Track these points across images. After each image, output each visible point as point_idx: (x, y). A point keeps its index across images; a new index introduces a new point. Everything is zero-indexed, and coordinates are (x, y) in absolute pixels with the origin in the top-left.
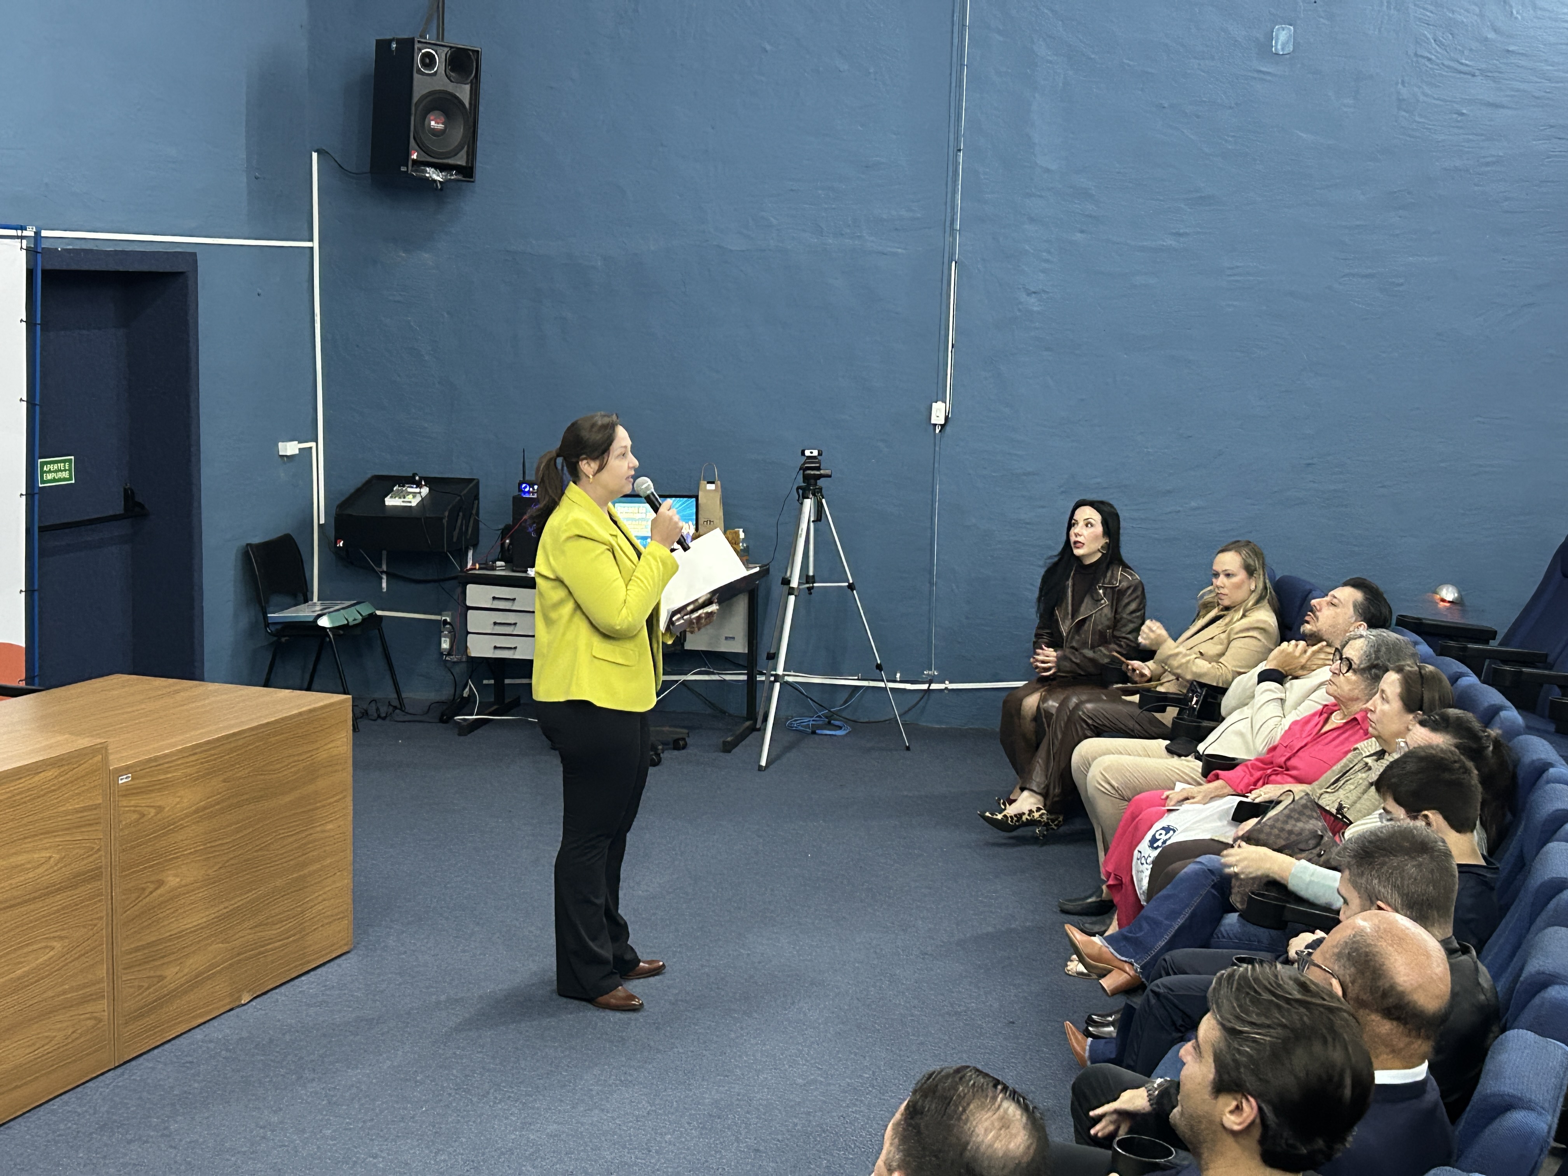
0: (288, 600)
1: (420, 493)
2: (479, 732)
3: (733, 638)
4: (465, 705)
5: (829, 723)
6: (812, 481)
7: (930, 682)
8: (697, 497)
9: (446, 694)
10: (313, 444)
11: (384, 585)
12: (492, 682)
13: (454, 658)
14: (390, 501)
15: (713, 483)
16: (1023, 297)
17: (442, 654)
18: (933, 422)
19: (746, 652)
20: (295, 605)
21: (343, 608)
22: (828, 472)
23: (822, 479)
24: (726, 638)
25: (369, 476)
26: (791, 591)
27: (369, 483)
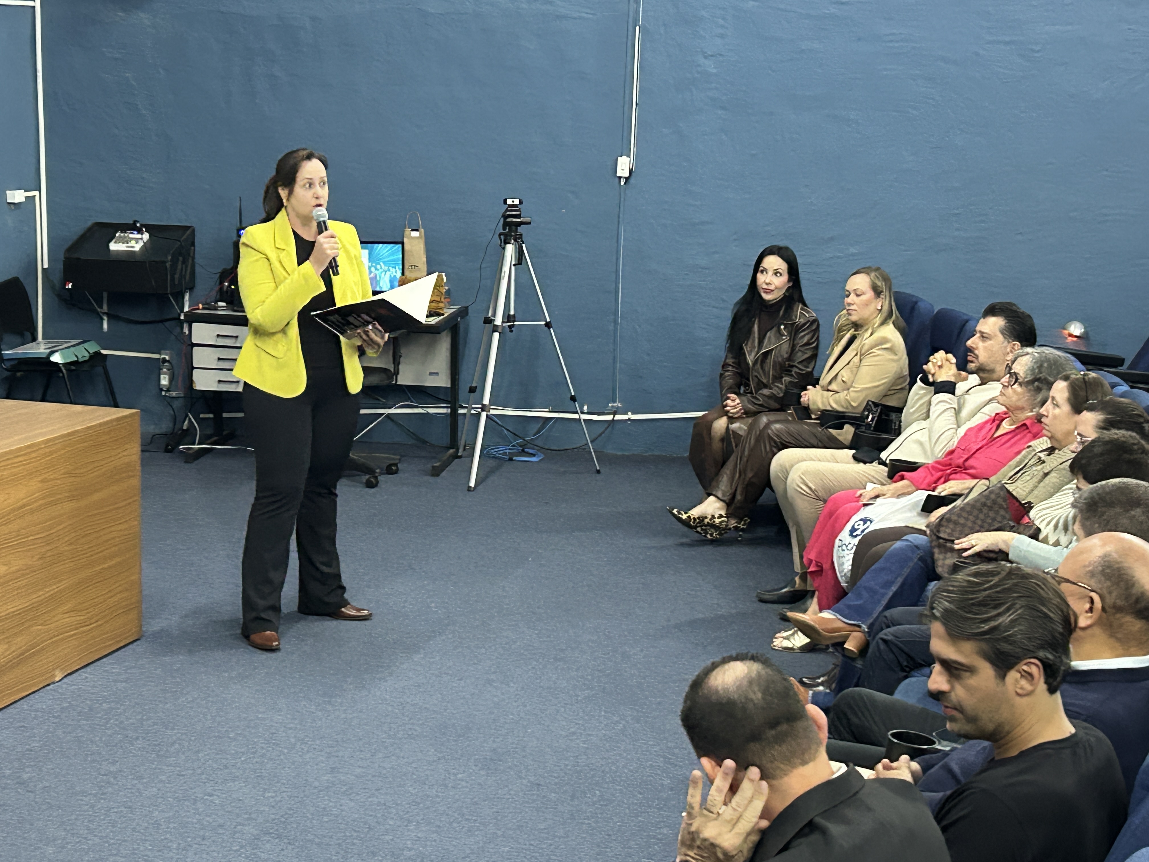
0: (18, 339)
1: (142, 239)
2: (203, 460)
3: (437, 374)
4: (187, 436)
5: (523, 450)
6: (514, 228)
7: (614, 414)
8: (403, 243)
9: (165, 426)
10: (36, 193)
11: (105, 326)
12: (211, 416)
13: (174, 394)
14: (114, 246)
15: (417, 230)
16: (702, 60)
17: (162, 390)
18: (618, 175)
19: (449, 386)
20: (23, 344)
21: (73, 346)
22: (528, 219)
23: (522, 226)
24: (431, 374)
25: (89, 223)
26: (495, 329)
27: (90, 229)
